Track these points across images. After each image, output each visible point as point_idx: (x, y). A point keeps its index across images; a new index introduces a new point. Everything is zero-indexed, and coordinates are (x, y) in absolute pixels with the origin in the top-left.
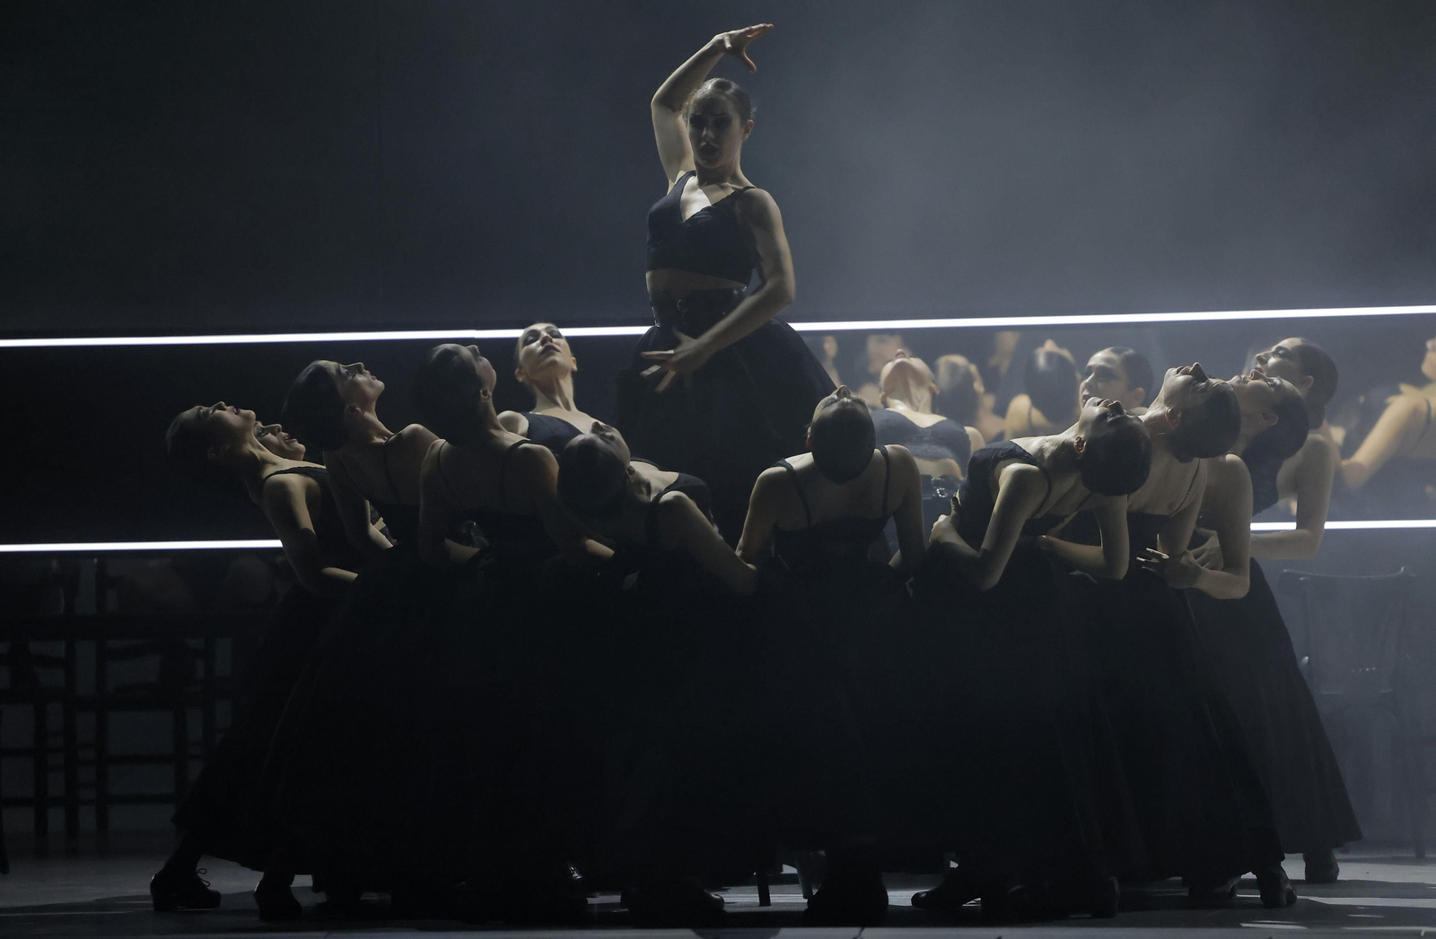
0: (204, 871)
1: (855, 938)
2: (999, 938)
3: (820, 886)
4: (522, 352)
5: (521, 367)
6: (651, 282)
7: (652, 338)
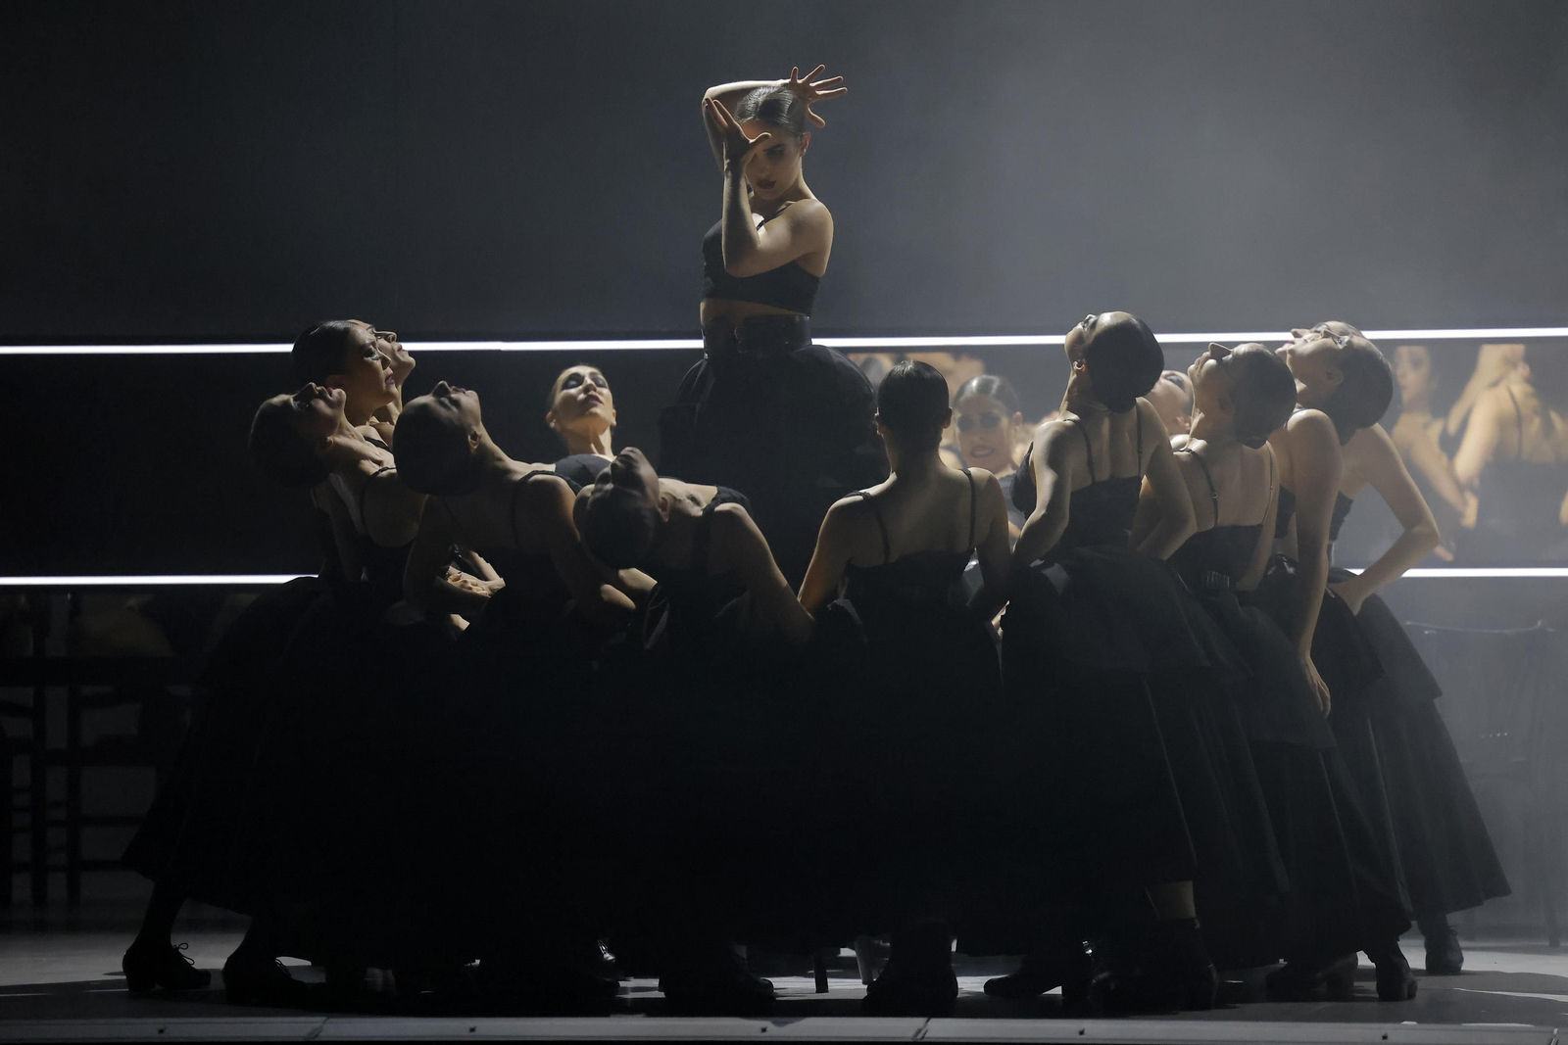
0: (184, 946)
1: (919, 1031)
2: (1082, 1033)
3: (881, 971)
4: (560, 395)
5: (555, 412)
6: (704, 311)
7: (700, 373)
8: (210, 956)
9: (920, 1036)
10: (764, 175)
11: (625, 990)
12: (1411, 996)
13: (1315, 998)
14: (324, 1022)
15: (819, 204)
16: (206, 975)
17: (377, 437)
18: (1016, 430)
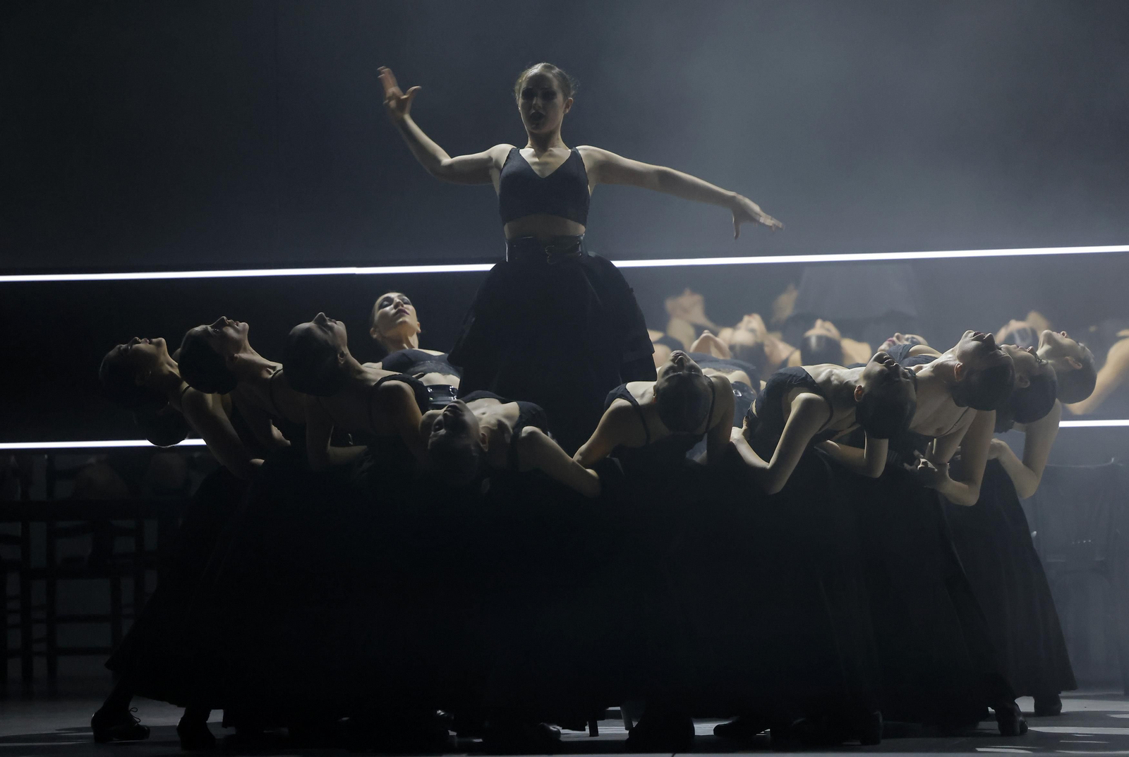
0: (134, 710)
3: (639, 721)
4: (378, 313)
5: (376, 327)
12: (1023, 731)
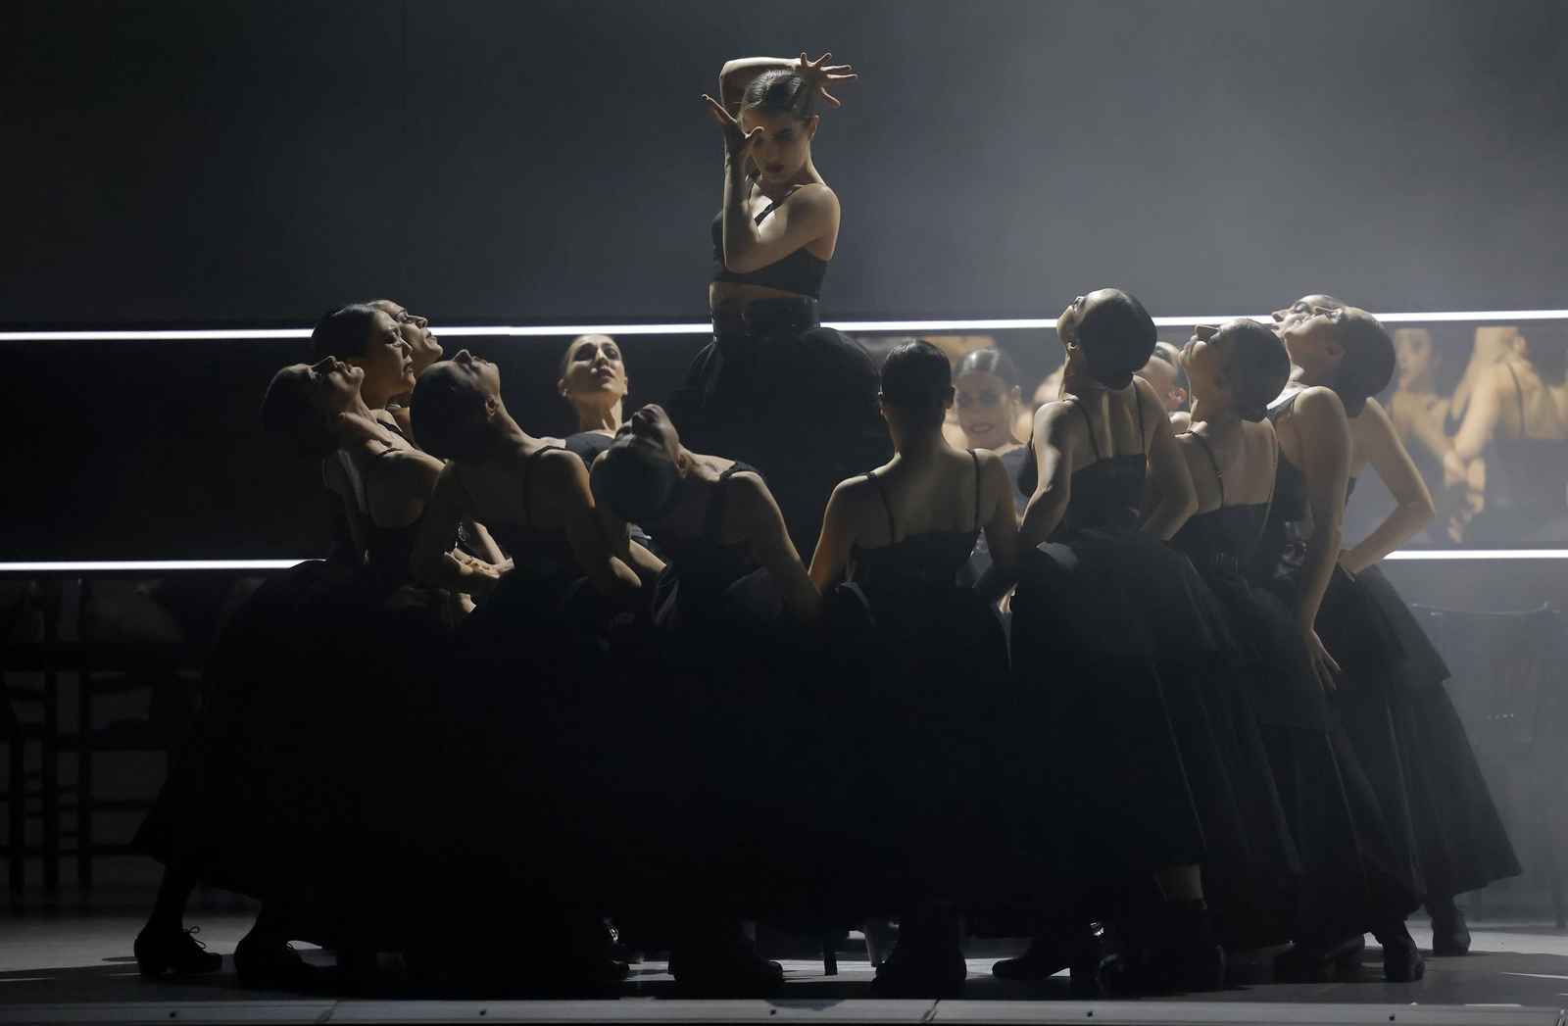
1: (928, 1013)
2: (1090, 1014)
3: (890, 952)
4: (572, 366)
5: (567, 381)
6: (714, 294)
7: (709, 355)
8: (221, 940)
9: (928, 1019)
10: (772, 160)
11: (635, 973)
12: (1419, 976)
13: (1321, 979)
14: (335, 1005)
15: (826, 189)
16: (216, 959)
17: (390, 420)
18: (1014, 404)
